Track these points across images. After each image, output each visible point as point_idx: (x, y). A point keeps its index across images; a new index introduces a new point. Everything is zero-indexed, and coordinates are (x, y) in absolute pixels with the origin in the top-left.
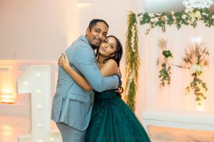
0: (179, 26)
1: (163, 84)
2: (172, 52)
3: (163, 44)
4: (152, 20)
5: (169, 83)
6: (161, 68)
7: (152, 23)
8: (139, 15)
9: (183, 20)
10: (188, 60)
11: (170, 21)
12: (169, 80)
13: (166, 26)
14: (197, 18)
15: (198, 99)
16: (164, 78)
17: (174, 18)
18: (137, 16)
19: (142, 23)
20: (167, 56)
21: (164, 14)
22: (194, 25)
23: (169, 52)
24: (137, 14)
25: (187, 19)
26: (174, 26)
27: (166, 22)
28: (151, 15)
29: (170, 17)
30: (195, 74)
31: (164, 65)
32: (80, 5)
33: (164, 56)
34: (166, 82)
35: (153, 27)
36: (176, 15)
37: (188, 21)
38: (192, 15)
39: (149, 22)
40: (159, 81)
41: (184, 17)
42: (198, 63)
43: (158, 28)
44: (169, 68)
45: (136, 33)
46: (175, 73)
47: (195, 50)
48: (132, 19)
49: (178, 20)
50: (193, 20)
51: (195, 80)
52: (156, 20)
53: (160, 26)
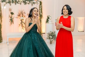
0: (16, 4)
3: (10, 10)
5: (13, 23)
7: (6, 2)
10: (19, 15)
12: (13, 22)
13: (11, 3)
14: (21, 2)
15: (23, 28)
17: (14, 1)
19: (2, 2)
22: (21, 4)
23: (13, 13)
25: (18, 2)
26: (14, 4)
30: (21, 20)
31: (11, 17)
33: (11, 14)
34: (12, 23)
35: (6, 4)
37: (19, 2)
40: (10, 23)
42: (22, 16)
44: (13, 18)
46: (15, 20)
47: (21, 12)
50: (20, 2)
51: (22, 22)
52: (8, 1)
53: (9, 3)
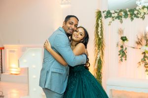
0: (132, 19)
1: (122, 60)
2: (127, 38)
3: (121, 32)
4: (113, 15)
5: (126, 59)
6: (120, 49)
7: (113, 17)
8: (104, 12)
9: (135, 14)
10: (139, 43)
11: (126, 15)
12: (126, 57)
13: (123, 19)
14: (145, 13)
15: (147, 71)
16: (122, 56)
17: (129, 13)
18: (102, 13)
19: (106, 17)
20: (124, 40)
21: (121, 11)
22: (143, 18)
23: (125, 37)
24: (102, 11)
25: (138, 14)
26: (129, 19)
27: (123, 17)
28: (112, 12)
29: (126, 13)
30: (144, 53)
31: (122, 47)
32: (62, 6)
33: (122, 40)
34: (123, 58)
35: (113, 20)
36: (129, 11)
37: (139, 15)
38: (142, 11)
39: (110, 16)
40: (119, 58)
41: (136, 12)
42: (146, 45)
43: (117, 21)
44: (126, 49)
45: (101, 25)
46: (130, 52)
47: (144, 35)
48: (99, 15)
49: (131, 15)
50: (142, 14)
51: (145, 57)
52: (116, 15)
53: (119, 19)
